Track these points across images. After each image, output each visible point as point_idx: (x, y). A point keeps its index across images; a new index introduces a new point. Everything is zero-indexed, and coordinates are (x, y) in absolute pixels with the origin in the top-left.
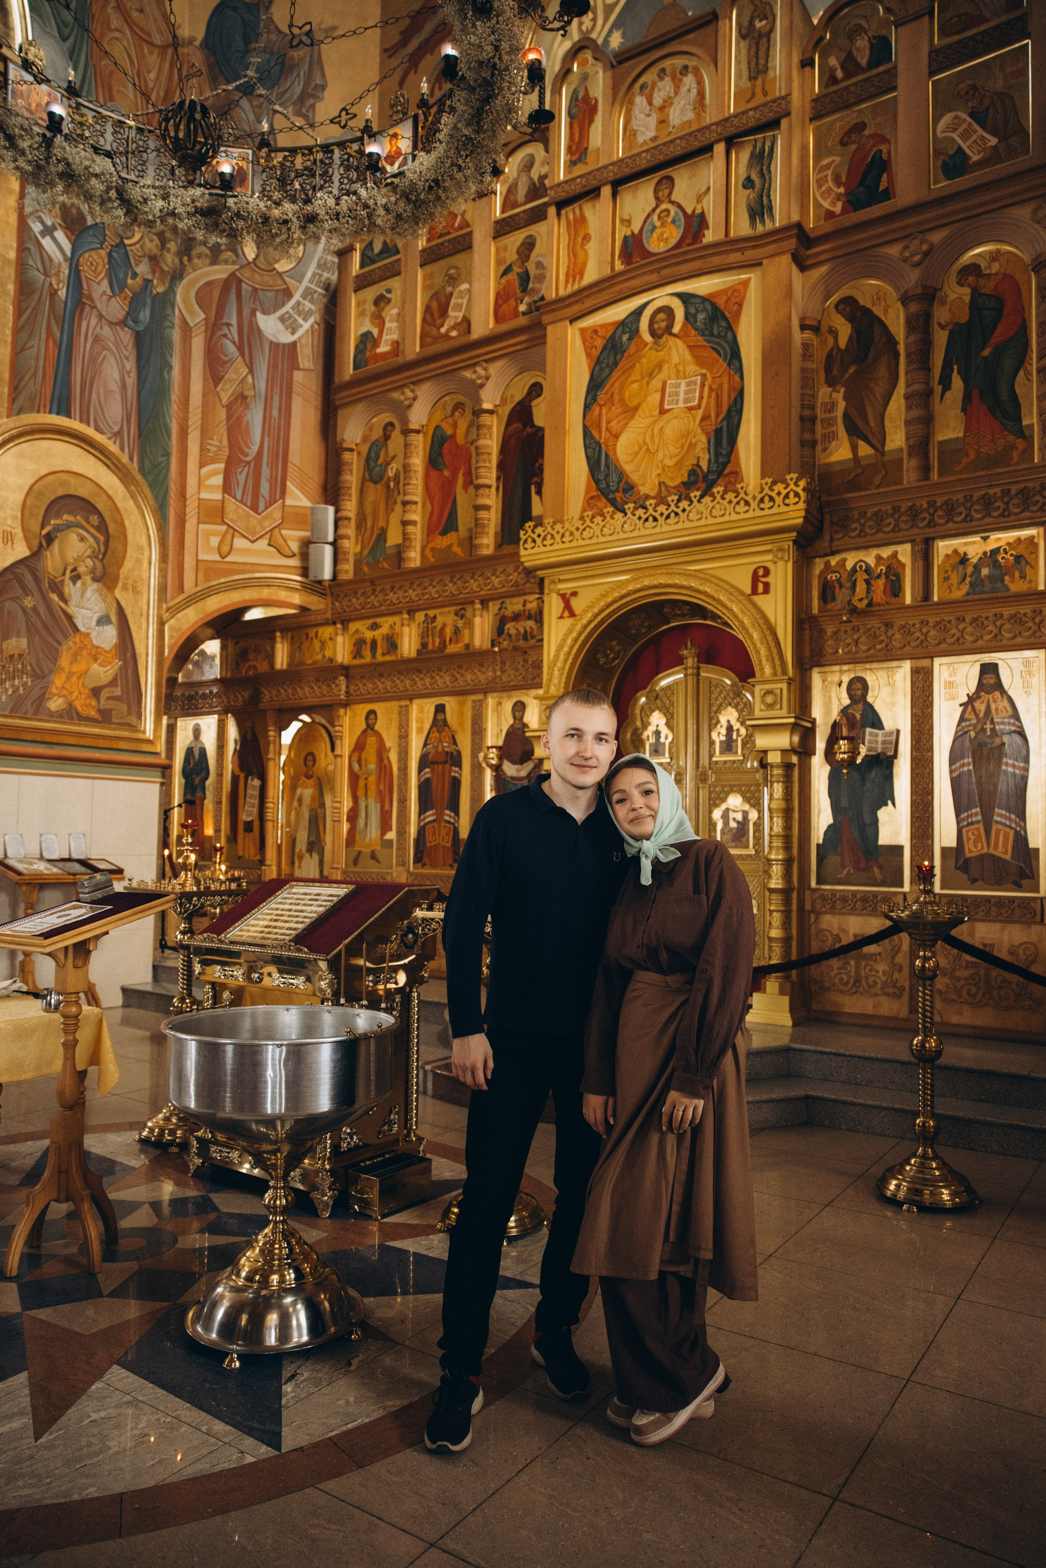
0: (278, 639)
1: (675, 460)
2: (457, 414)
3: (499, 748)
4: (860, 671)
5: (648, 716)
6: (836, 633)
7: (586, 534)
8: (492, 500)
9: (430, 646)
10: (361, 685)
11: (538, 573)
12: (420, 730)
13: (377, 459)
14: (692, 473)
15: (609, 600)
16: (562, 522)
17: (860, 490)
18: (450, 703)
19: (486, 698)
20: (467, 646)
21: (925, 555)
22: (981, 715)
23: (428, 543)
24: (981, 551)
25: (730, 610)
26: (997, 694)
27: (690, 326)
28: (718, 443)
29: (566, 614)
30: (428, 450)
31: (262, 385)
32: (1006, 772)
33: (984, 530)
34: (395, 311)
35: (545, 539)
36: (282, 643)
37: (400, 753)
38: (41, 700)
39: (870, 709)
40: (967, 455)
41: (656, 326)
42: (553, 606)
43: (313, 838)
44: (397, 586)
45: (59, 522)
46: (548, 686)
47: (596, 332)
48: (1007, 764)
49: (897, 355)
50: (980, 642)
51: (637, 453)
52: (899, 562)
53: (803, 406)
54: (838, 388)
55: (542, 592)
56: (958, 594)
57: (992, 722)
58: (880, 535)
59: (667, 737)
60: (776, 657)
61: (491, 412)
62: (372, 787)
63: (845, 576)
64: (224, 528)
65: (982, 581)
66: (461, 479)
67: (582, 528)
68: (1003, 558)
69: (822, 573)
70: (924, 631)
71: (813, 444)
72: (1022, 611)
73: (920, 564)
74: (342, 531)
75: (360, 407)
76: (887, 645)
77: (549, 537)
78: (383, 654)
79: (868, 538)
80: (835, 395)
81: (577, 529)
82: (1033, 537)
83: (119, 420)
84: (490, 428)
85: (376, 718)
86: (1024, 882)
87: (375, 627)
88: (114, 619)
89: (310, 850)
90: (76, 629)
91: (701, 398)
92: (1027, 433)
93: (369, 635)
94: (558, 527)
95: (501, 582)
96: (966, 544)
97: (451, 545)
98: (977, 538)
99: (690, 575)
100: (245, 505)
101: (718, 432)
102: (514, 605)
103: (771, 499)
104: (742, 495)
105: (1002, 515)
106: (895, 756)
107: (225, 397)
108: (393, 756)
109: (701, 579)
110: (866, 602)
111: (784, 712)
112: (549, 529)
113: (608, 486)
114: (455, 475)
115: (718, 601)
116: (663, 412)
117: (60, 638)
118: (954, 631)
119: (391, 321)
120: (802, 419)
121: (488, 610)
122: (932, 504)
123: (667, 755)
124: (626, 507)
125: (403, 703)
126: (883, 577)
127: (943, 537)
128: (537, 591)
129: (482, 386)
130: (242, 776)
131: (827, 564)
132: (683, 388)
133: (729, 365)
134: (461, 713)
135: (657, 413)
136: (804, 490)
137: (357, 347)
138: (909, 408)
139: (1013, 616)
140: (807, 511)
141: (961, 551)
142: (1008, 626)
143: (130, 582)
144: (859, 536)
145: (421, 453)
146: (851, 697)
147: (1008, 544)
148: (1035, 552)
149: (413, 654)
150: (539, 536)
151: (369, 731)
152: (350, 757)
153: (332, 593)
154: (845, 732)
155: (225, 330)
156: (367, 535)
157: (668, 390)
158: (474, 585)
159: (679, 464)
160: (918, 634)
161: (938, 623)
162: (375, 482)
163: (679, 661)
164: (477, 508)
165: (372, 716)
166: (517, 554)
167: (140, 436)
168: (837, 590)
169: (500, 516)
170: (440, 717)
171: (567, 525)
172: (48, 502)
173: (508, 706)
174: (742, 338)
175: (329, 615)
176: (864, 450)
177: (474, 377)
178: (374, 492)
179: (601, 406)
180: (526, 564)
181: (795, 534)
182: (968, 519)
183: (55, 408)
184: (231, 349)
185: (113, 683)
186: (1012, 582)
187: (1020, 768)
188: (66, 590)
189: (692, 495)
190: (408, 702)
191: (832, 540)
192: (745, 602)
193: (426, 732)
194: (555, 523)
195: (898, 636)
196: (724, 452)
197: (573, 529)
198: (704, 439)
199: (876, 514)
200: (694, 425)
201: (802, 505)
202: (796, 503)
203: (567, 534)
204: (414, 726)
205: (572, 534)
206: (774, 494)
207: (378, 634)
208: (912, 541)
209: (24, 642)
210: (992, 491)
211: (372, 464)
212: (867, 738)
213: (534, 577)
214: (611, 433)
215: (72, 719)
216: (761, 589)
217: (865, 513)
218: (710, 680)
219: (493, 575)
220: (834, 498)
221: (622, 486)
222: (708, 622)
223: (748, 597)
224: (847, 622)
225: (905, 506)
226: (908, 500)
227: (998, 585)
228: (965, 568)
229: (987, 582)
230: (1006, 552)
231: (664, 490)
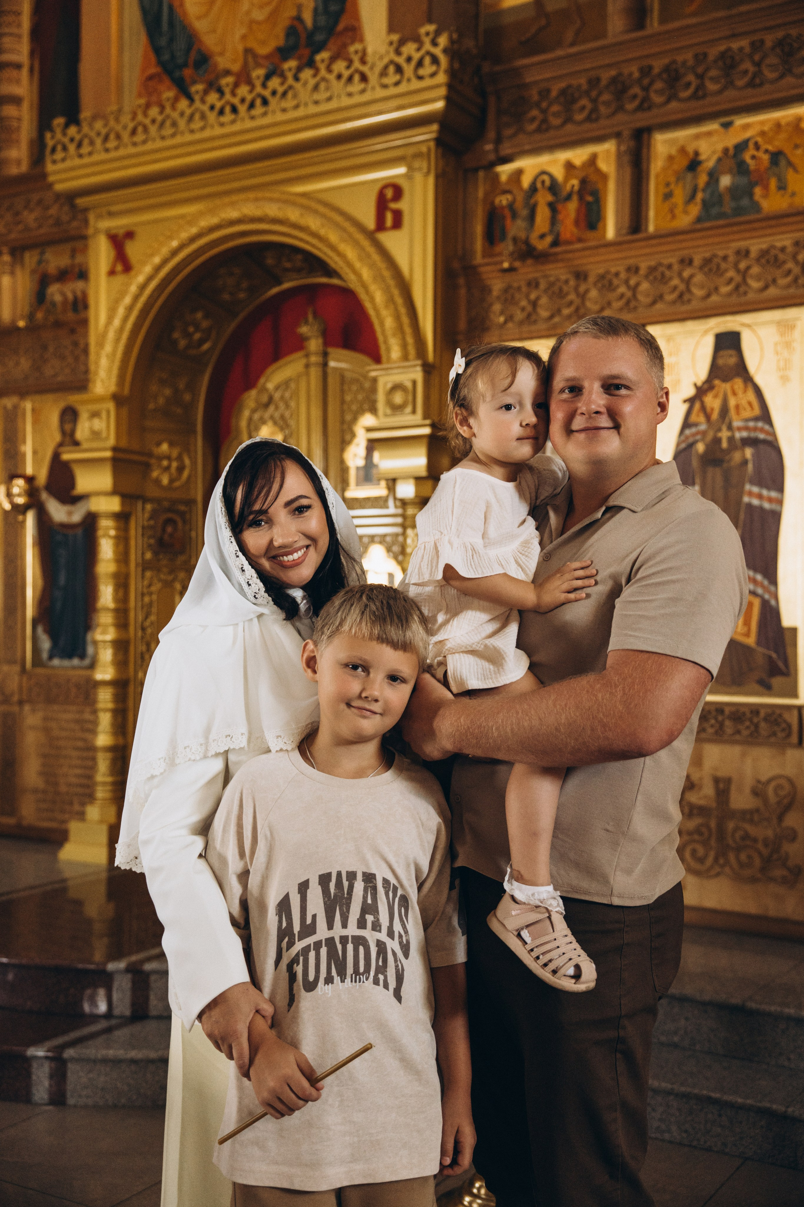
1: (267, 10)
5: (258, 429)
7: (138, 136)
8: (23, 86)
11: (78, 201)
14: (292, 32)
16: (104, 117)
17: (543, 50)
19: (22, 402)
21: (636, 159)
22: (715, 416)
24: (720, 147)
26: (738, 383)
29: (119, 268)
32: (749, 506)
33: (724, 112)
35: (79, 145)
42: (101, 255)
46: (97, 383)
48: (750, 494)
50: (714, 298)
52: (598, 171)
55: (87, 234)
56: (684, 220)
57: (730, 428)
58: (569, 127)
60: (408, 330)
63: (520, 198)
65: (720, 196)
67: (132, 125)
68: (753, 157)
69: (486, 194)
70: (632, 282)
72: (779, 244)
73: (629, 173)
76: (577, 310)
77: (86, 142)
79: (552, 133)
81: (126, 128)
86: (777, 682)
94: (99, 125)
95: (36, 220)
96: (697, 137)
98: (713, 126)
102: (58, 258)
103: (399, 69)
104: (357, 64)
105: (751, 84)
109: (302, 206)
110: (549, 239)
111: (418, 418)
112: (86, 129)
113: (173, 57)
118: (676, 282)
121: (23, 265)
122: (646, 71)
124: (195, 89)
126: (575, 198)
127: (666, 127)
128: (82, 232)
131: (496, 178)
136: (445, 51)
139: (764, 253)
140: (450, 86)
142: (755, 270)
144: (539, 130)
147: (763, 133)
150: (72, 140)
159: (273, 16)
160: (622, 289)
161: (652, 270)
163: (298, 344)
166: (45, 171)
168: (508, 222)
171: (112, 123)
180: (59, 187)
181: (435, 127)
182: (699, 94)
186: (766, 196)
187: (770, 500)
189: (287, 67)
191: (498, 141)
192: (366, 243)
194: (95, 118)
195: (594, 293)
197: (120, 129)
199: (563, 92)
201: (442, 78)
202: (433, 75)
203: (112, 136)
205: (117, 136)
206: (401, 60)
208: (618, 135)
210: (735, 45)
213: (76, 208)
216: (389, 221)
217: (548, 91)
218: (341, 375)
219: (26, 207)
220: (498, 68)
221: (193, 55)
222: (335, 281)
223: (371, 236)
224: (511, 270)
225: (606, 76)
226: (610, 66)
227: (745, 202)
228: (695, 178)
229: (727, 198)
230: (757, 147)
231: (250, 59)
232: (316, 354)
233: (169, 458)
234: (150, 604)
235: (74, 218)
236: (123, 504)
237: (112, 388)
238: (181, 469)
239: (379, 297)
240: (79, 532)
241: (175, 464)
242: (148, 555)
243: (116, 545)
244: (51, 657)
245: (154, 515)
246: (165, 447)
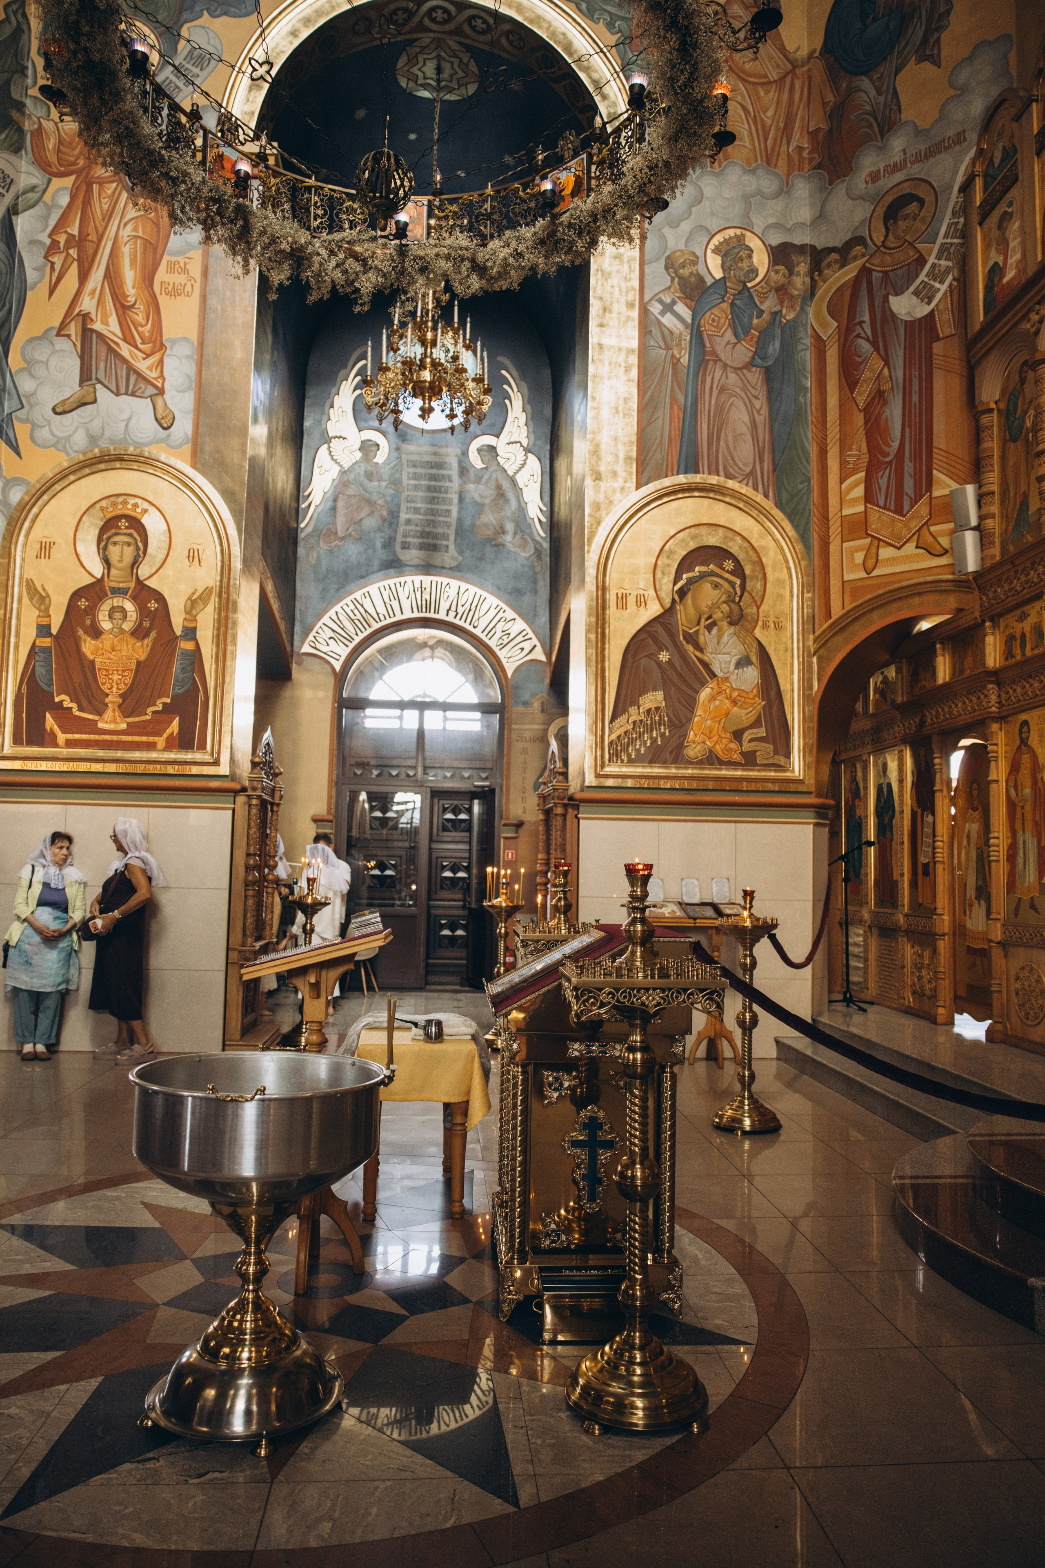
0: (939, 651)
10: (1012, 692)
13: (1016, 412)
31: (900, 373)
36: (943, 655)
38: (681, 747)
43: (980, 883)
44: (1037, 560)
45: (690, 575)
62: (1029, 817)
64: (869, 540)
74: (985, 510)
75: (992, 357)
78: (1032, 648)
83: (752, 461)
87: (1023, 617)
88: (754, 659)
89: (978, 898)
90: (713, 675)
93: (1018, 628)
100: (889, 510)
107: (861, 401)
117: (696, 686)
119: (1014, 239)
130: (919, 811)
137: (986, 288)
143: (771, 619)
151: (1023, 747)
152: (1007, 782)
153: (979, 587)
155: (858, 330)
156: (1011, 507)
162: (1014, 440)
165: (1025, 729)
167: (774, 470)
172: (680, 559)
175: (977, 614)
178: (1014, 452)
183: (682, 467)
184: (865, 346)
185: (756, 724)
188: (701, 639)
207: (1027, 625)
209: (660, 695)
211: (1012, 419)
215: (713, 764)
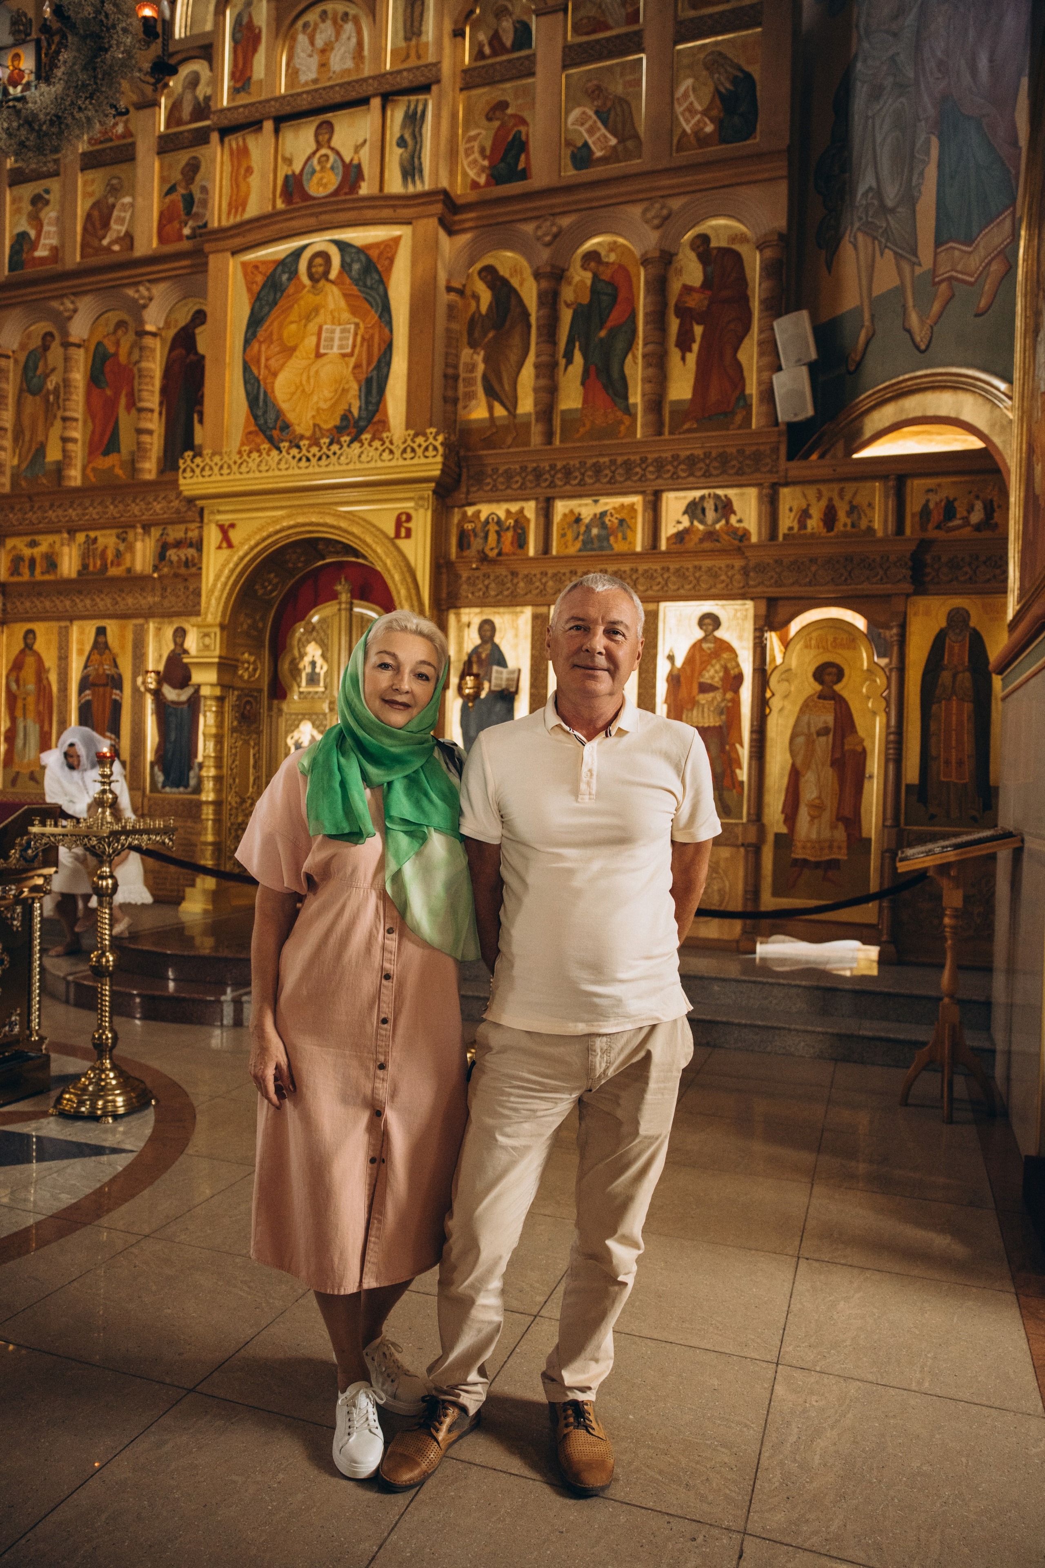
1: (329, 404)
2: (120, 332)
3: (157, 673)
4: (489, 613)
5: (304, 646)
6: (469, 578)
7: (244, 469)
8: (155, 424)
9: (91, 568)
10: (18, 604)
11: (198, 502)
12: (80, 652)
13: (36, 368)
14: (345, 417)
15: (265, 534)
16: (220, 454)
17: (494, 448)
18: (112, 627)
19: (147, 623)
20: (129, 570)
21: (546, 513)
23: (89, 462)
24: (592, 513)
25: (375, 552)
27: (345, 275)
28: (368, 393)
29: (224, 545)
30: (89, 367)
33: (595, 494)
34: (53, 214)
35: (203, 469)
37: (59, 674)
39: (496, 648)
40: (584, 425)
41: (314, 270)
42: (212, 536)
44: (57, 504)
46: (206, 614)
47: (256, 267)
49: (529, 326)
51: (293, 394)
52: (525, 517)
53: (447, 365)
54: (478, 350)
55: (202, 521)
56: (572, 550)
58: (509, 491)
59: (322, 668)
60: (415, 598)
61: (154, 335)
62: (31, 707)
63: (479, 526)
65: (592, 539)
66: (123, 401)
67: (239, 461)
68: (609, 520)
69: (460, 522)
70: (544, 580)
71: (455, 401)
72: (622, 569)
73: (542, 519)
75: (16, 313)
76: (512, 592)
77: (207, 468)
78: (43, 573)
79: (499, 493)
80: (475, 357)
81: (235, 463)
82: (633, 504)
84: (153, 350)
85: (35, 638)
87: (33, 544)
91: (354, 346)
92: (632, 411)
93: (27, 552)
94: (217, 459)
95: (162, 509)
96: (580, 505)
97: (114, 466)
98: (588, 501)
99: (339, 516)
101: (369, 381)
102: (175, 533)
103: (413, 450)
104: (387, 444)
105: (609, 482)
106: (516, 692)
108: (53, 677)
109: (350, 520)
110: (496, 551)
112: (208, 460)
113: (266, 422)
114: (117, 395)
115: (364, 542)
116: (319, 355)
119: (49, 224)
120: (445, 376)
121: (149, 535)
122: (553, 467)
123: (322, 684)
124: (282, 445)
125: (63, 624)
126: (511, 530)
127: (563, 497)
128: (198, 519)
129: (145, 306)
131: (465, 513)
132: (337, 335)
133: (380, 317)
134: (123, 637)
135: (313, 356)
136: (442, 444)
137: (12, 247)
138: (537, 377)
140: (444, 464)
141: (576, 511)
144: (491, 490)
145: (82, 368)
146: (482, 637)
147: (614, 508)
148: (634, 517)
149: (74, 575)
150: (198, 466)
151: (28, 652)
152: (7, 677)
154: (475, 669)
156: (24, 450)
157: (324, 335)
158: (135, 509)
159: (333, 406)
160: (538, 584)
161: (555, 575)
162: (34, 393)
163: (334, 596)
164: (140, 431)
165: (31, 636)
166: (175, 482)
168: (472, 539)
169: (162, 442)
170: (101, 639)
171: (226, 458)
173: (169, 632)
174: (393, 294)
176: (500, 411)
177: (136, 296)
178: (31, 404)
179: (261, 343)
180: (186, 493)
181: (433, 485)
186: (616, 542)
189: (343, 439)
190: (68, 623)
191: (467, 493)
192: (389, 545)
193: (86, 653)
194: (214, 454)
195: (522, 584)
196: (374, 400)
197: (231, 462)
198: (355, 386)
199: (506, 471)
200: (347, 372)
201: (439, 459)
202: (434, 456)
203: (225, 466)
204: (74, 647)
205: (229, 467)
206: (415, 446)
207: (37, 551)
208: (537, 499)
210: (602, 460)
211: (30, 374)
212: (494, 675)
213: (195, 506)
214: (269, 371)
216: (403, 534)
217: (497, 470)
218: (362, 616)
219: (155, 500)
220: (470, 454)
221: (279, 424)
222: (361, 561)
223: (392, 540)
224: (477, 569)
225: (531, 466)
226: (533, 461)
227: (605, 544)
228: (579, 527)
229: (596, 541)
230: (612, 515)
231: (318, 432)
232: (346, 603)
233: (248, 662)
234: (235, 755)
235: (189, 509)
236: (222, 691)
237: (218, 620)
238: (255, 670)
239: (397, 577)
240: (186, 706)
241: (251, 667)
242: (235, 723)
243: (217, 717)
244: (164, 787)
245: (239, 698)
246: (246, 655)
